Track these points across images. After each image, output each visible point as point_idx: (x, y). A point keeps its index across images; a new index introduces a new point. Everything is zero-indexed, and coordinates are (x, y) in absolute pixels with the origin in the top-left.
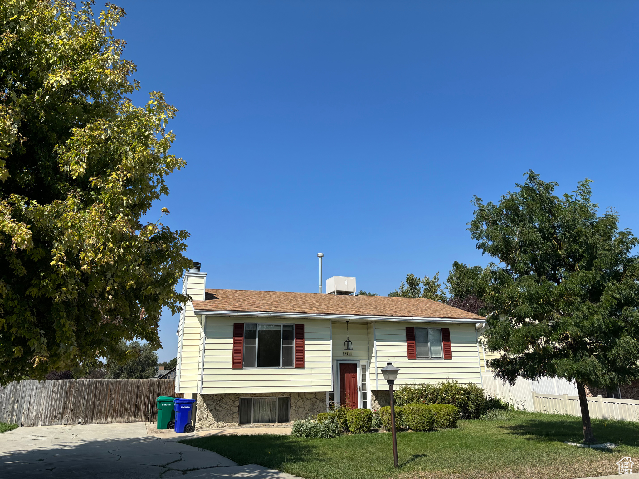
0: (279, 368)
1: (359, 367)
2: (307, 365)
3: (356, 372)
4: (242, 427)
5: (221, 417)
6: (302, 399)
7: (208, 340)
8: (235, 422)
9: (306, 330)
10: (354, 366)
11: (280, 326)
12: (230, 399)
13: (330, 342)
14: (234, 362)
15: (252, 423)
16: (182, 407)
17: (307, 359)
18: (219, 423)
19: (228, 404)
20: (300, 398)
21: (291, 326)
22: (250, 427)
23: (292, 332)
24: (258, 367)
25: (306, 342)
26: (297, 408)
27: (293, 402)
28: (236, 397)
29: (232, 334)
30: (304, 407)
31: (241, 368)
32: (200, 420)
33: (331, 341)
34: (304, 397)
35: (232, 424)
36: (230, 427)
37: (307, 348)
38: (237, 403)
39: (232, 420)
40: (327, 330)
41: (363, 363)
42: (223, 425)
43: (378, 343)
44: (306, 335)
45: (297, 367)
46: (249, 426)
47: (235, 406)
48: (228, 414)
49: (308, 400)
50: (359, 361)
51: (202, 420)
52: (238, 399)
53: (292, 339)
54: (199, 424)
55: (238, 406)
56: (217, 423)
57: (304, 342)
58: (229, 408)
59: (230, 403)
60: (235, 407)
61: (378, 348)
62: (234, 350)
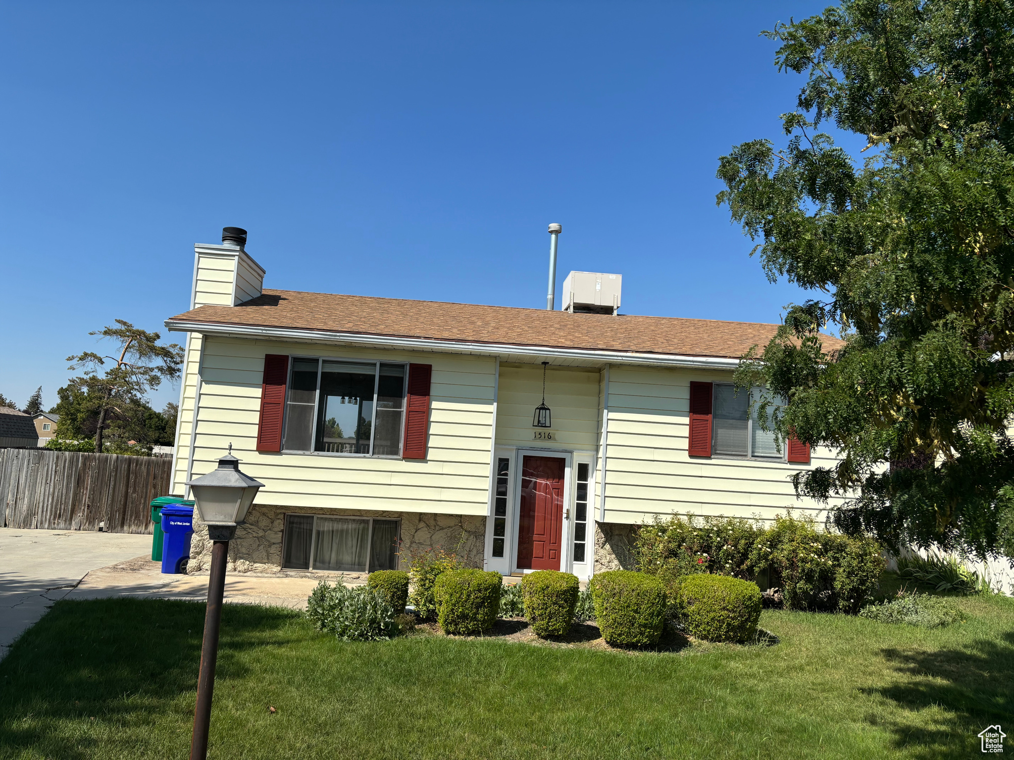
0: (364, 457)
1: (571, 466)
2: (431, 454)
3: (561, 477)
4: (287, 576)
5: (244, 550)
6: (428, 526)
7: (207, 388)
8: (273, 563)
9: (435, 378)
10: (560, 464)
11: (375, 365)
12: (264, 514)
13: (493, 408)
14: (261, 438)
15: (311, 569)
16: (172, 523)
17: (432, 442)
18: (239, 562)
19: (260, 524)
20: (422, 525)
21: (402, 366)
22: (305, 577)
23: (401, 380)
24: (316, 453)
25: (434, 404)
26: (414, 545)
27: (405, 532)
28: (279, 511)
29: (260, 377)
30: (431, 545)
31: (277, 452)
32: (199, 553)
33: (495, 404)
34: (432, 522)
35: (266, 566)
36: (261, 572)
37: (435, 416)
38: (279, 525)
39: (268, 559)
40: (489, 379)
41: (579, 457)
42: (246, 567)
43: (612, 415)
44: (434, 390)
45: (408, 458)
46: (303, 574)
47: (276, 529)
48: (259, 546)
49: (442, 529)
50: (571, 452)
51: (204, 552)
52: (282, 516)
53: (401, 396)
54: (195, 561)
55: (282, 531)
56: (234, 562)
57: (429, 404)
58: (261, 533)
59: (264, 522)
60: (276, 533)
61: (612, 426)
62: (263, 412)
